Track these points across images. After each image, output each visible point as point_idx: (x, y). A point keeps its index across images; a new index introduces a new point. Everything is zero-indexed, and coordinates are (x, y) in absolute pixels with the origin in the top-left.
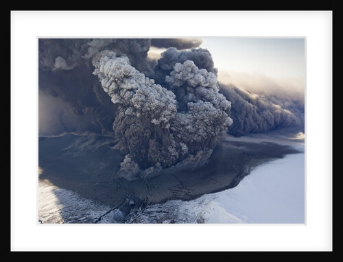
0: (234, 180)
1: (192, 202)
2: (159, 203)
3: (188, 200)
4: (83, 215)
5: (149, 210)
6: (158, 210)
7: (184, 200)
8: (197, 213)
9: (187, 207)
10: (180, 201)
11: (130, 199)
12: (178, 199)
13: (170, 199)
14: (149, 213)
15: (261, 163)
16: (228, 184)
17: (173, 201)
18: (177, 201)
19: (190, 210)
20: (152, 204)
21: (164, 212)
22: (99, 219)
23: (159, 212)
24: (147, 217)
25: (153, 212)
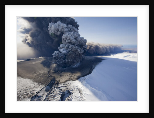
0: (90, 71)
2: (64, 82)
3: (75, 80)
4: (31, 92)
5: (59, 86)
7: (73, 80)
9: (74, 84)
10: (72, 81)
11: (53, 81)
13: (68, 80)
14: (59, 88)
15: (97, 64)
16: (88, 72)
17: (69, 81)
18: (70, 81)
19: (76, 85)
20: (61, 83)
21: (65, 87)
22: (38, 93)
23: (63, 87)
24: (58, 90)
25: (61, 87)
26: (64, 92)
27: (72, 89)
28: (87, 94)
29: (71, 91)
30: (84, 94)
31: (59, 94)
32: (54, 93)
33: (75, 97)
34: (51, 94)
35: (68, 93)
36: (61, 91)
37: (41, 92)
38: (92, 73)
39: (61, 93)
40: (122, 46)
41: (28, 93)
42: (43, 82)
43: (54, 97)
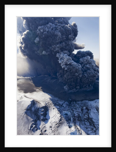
1: (92, 102)
2: (81, 101)
4: (57, 103)
5: (78, 103)
6: (81, 103)
8: (95, 106)
9: (91, 103)
10: (88, 101)
11: (70, 99)
12: (87, 100)
17: (85, 101)
19: (92, 104)
20: (78, 101)
21: (83, 104)
22: (62, 104)
29: (89, 108)
31: (79, 108)
33: (93, 112)
34: (73, 107)
35: (86, 109)
43: (76, 109)
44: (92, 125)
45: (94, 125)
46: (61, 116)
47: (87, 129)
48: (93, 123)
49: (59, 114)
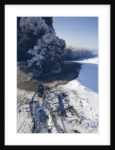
2: (55, 87)
4: (25, 98)
5: (52, 91)
6: (56, 90)
7: (64, 84)
9: (66, 87)
10: (62, 85)
13: (58, 85)
16: (74, 76)
17: (60, 85)
19: (68, 88)
20: (51, 88)
21: (58, 90)
22: (33, 99)
23: (57, 91)
24: (53, 94)
25: (54, 91)
26: (59, 95)
27: (66, 92)
28: (83, 93)
29: (66, 94)
30: (79, 94)
31: (55, 97)
32: (50, 97)
33: (71, 98)
34: (47, 98)
35: (62, 96)
36: (56, 94)
37: (35, 98)
38: (79, 76)
39: (57, 96)
40: (94, 51)
41: (22, 100)
42: (30, 89)
43: (52, 100)
44: (75, 115)
45: (76, 114)
46: (34, 120)
47: (71, 122)
48: (75, 112)
49: (30, 117)
